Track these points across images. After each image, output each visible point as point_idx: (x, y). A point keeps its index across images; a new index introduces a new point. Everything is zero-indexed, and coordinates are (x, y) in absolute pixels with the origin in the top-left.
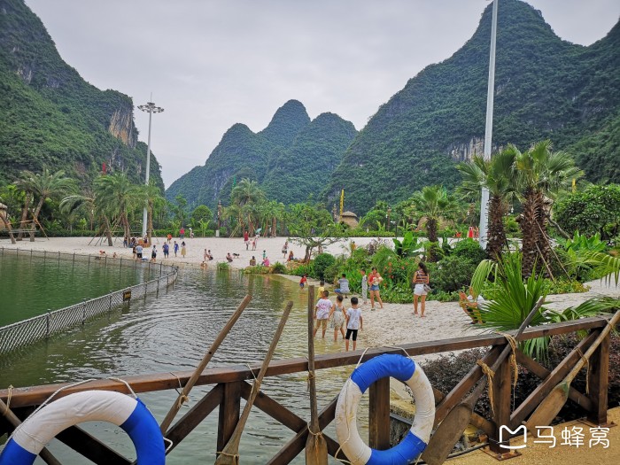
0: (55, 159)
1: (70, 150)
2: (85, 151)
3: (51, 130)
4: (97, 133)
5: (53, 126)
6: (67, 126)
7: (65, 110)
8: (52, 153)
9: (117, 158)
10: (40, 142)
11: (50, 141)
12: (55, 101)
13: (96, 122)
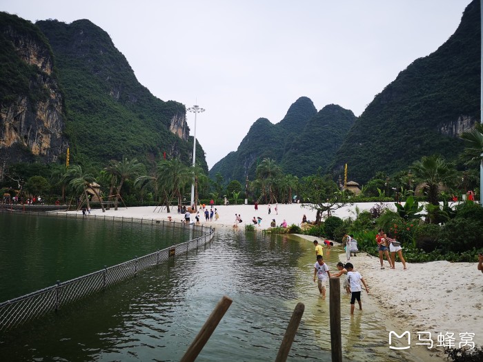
0: (134, 151)
1: (144, 145)
2: (154, 145)
3: (132, 131)
4: (162, 132)
5: (133, 129)
6: (142, 128)
7: (141, 117)
8: (133, 148)
9: (175, 149)
10: (125, 140)
11: (131, 139)
12: (134, 111)
13: (161, 124)
